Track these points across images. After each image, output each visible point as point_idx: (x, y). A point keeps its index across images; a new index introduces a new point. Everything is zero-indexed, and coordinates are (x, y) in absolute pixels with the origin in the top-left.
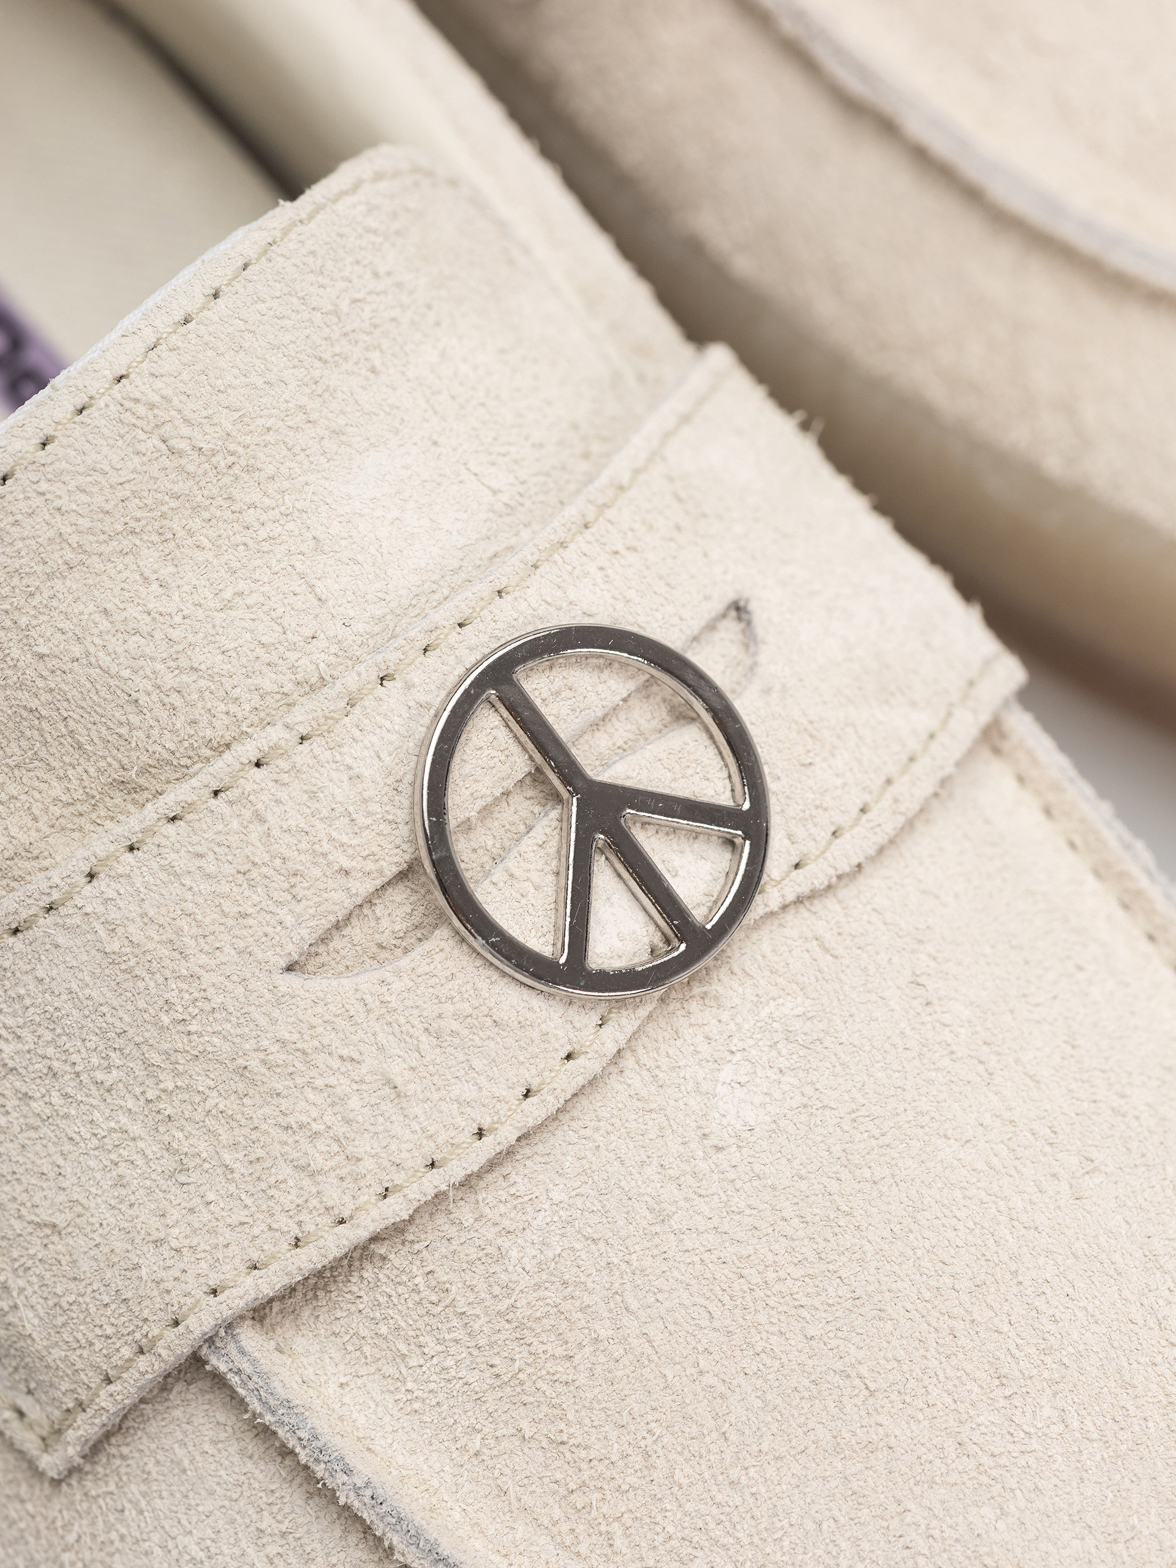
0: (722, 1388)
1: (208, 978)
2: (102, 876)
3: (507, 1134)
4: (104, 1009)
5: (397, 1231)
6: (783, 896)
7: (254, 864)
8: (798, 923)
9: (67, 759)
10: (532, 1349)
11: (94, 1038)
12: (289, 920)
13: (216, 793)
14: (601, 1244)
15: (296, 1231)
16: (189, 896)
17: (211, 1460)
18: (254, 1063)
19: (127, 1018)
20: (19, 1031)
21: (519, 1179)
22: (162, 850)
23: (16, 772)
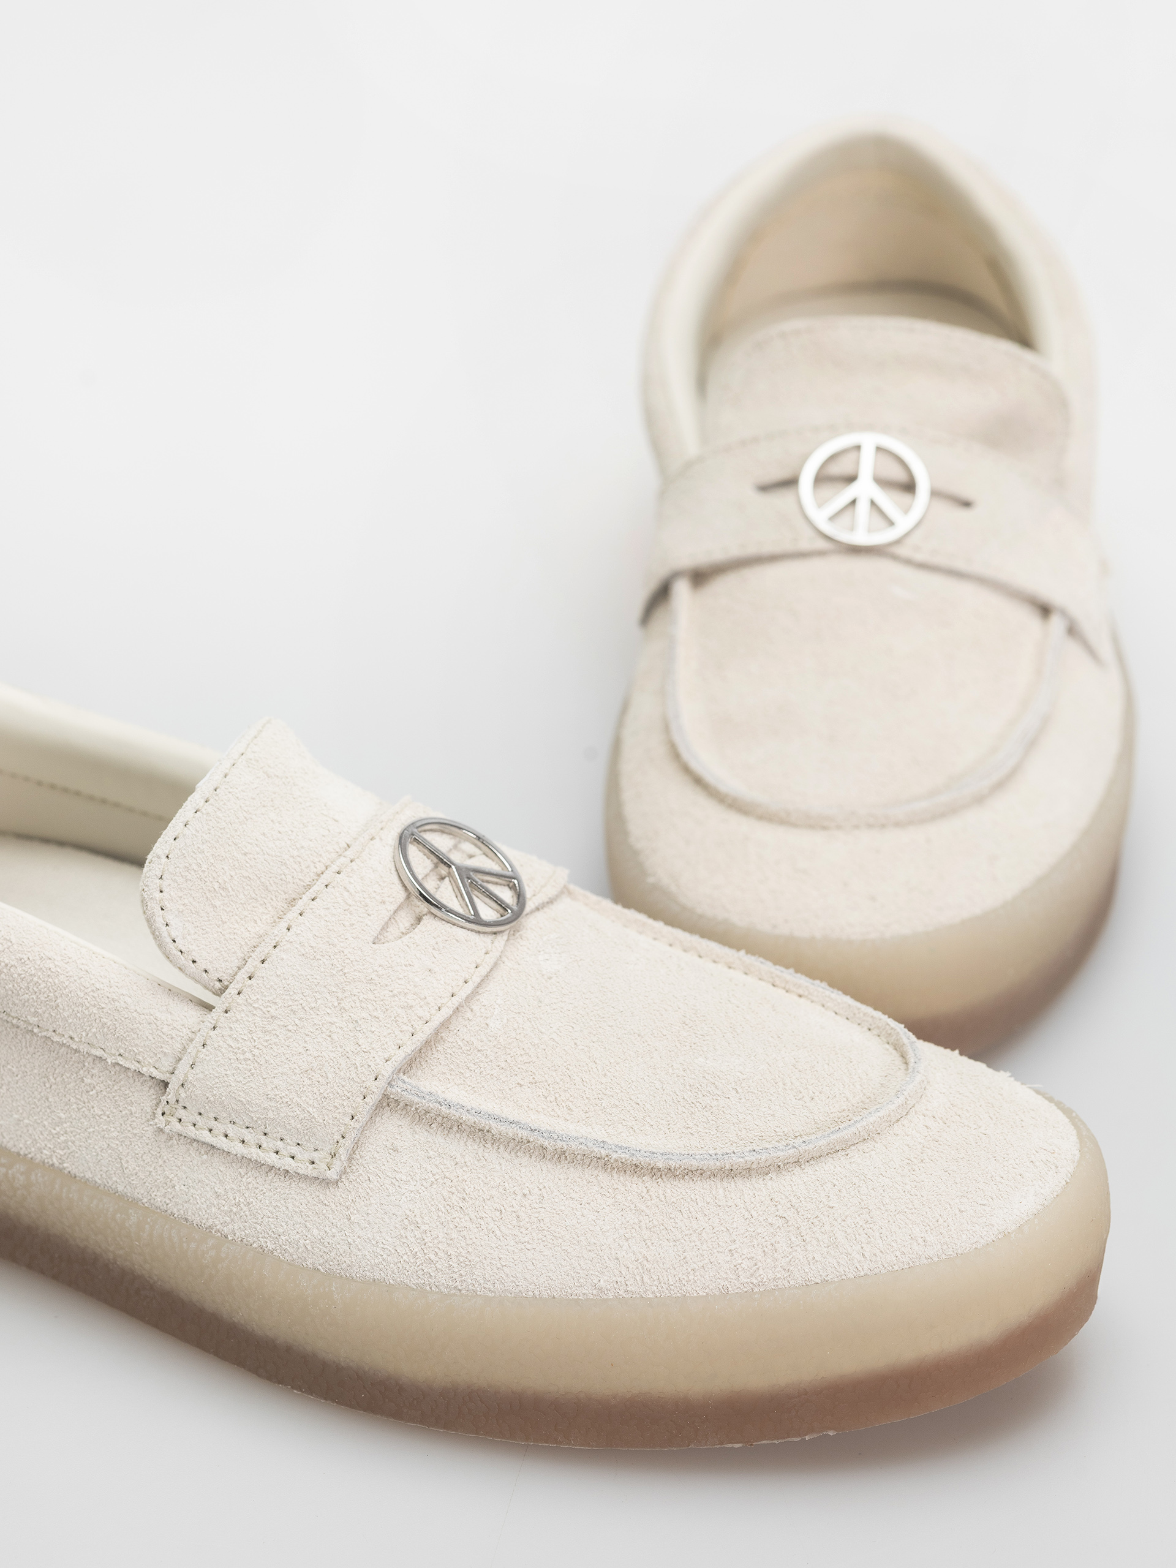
0: (586, 1049)
1: (346, 952)
2: (293, 926)
3: (477, 979)
4: (308, 977)
5: (445, 1024)
6: (534, 903)
7: (350, 906)
8: (539, 915)
9: (263, 896)
10: (511, 1055)
11: (307, 991)
12: (369, 923)
13: (326, 886)
14: (523, 1014)
15: (411, 1029)
16: (329, 924)
17: (400, 1141)
18: (373, 976)
19: (318, 977)
20: (274, 1001)
21: (483, 1000)
22: (313, 910)
23: (244, 906)
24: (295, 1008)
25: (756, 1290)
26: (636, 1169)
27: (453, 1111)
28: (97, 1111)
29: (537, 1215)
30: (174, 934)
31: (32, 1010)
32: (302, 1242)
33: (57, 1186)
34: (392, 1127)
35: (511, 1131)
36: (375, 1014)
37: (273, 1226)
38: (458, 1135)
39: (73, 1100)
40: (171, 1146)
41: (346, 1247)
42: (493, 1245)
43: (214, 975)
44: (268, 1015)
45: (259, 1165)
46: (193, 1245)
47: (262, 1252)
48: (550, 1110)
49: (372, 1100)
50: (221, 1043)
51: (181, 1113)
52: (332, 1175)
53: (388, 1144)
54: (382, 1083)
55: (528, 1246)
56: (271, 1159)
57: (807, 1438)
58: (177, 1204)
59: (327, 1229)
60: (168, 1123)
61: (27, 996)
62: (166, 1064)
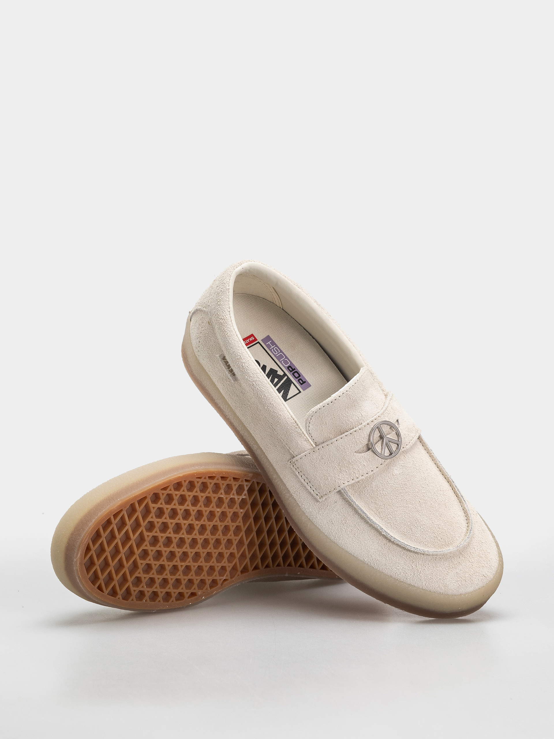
0: (392, 499)
1: (347, 452)
2: (337, 441)
7: (353, 441)
10: (374, 493)
12: (356, 447)
13: (350, 434)
16: (346, 444)
18: (350, 461)
19: (338, 455)
20: (325, 455)
22: (344, 439)
24: (329, 459)
25: (398, 580)
26: (386, 538)
27: (352, 503)
29: (360, 536)
30: (309, 429)
32: (307, 509)
34: (338, 499)
35: (363, 514)
36: (346, 470)
37: (302, 501)
38: (352, 507)
40: (289, 469)
41: (316, 516)
42: (347, 537)
44: (323, 457)
45: (306, 487)
46: (284, 492)
47: (298, 505)
48: (376, 511)
49: (337, 490)
50: (309, 458)
51: (294, 465)
52: (320, 500)
53: (336, 500)
54: (340, 488)
55: (354, 542)
56: (308, 488)
59: (313, 511)
60: (290, 465)
62: (296, 453)
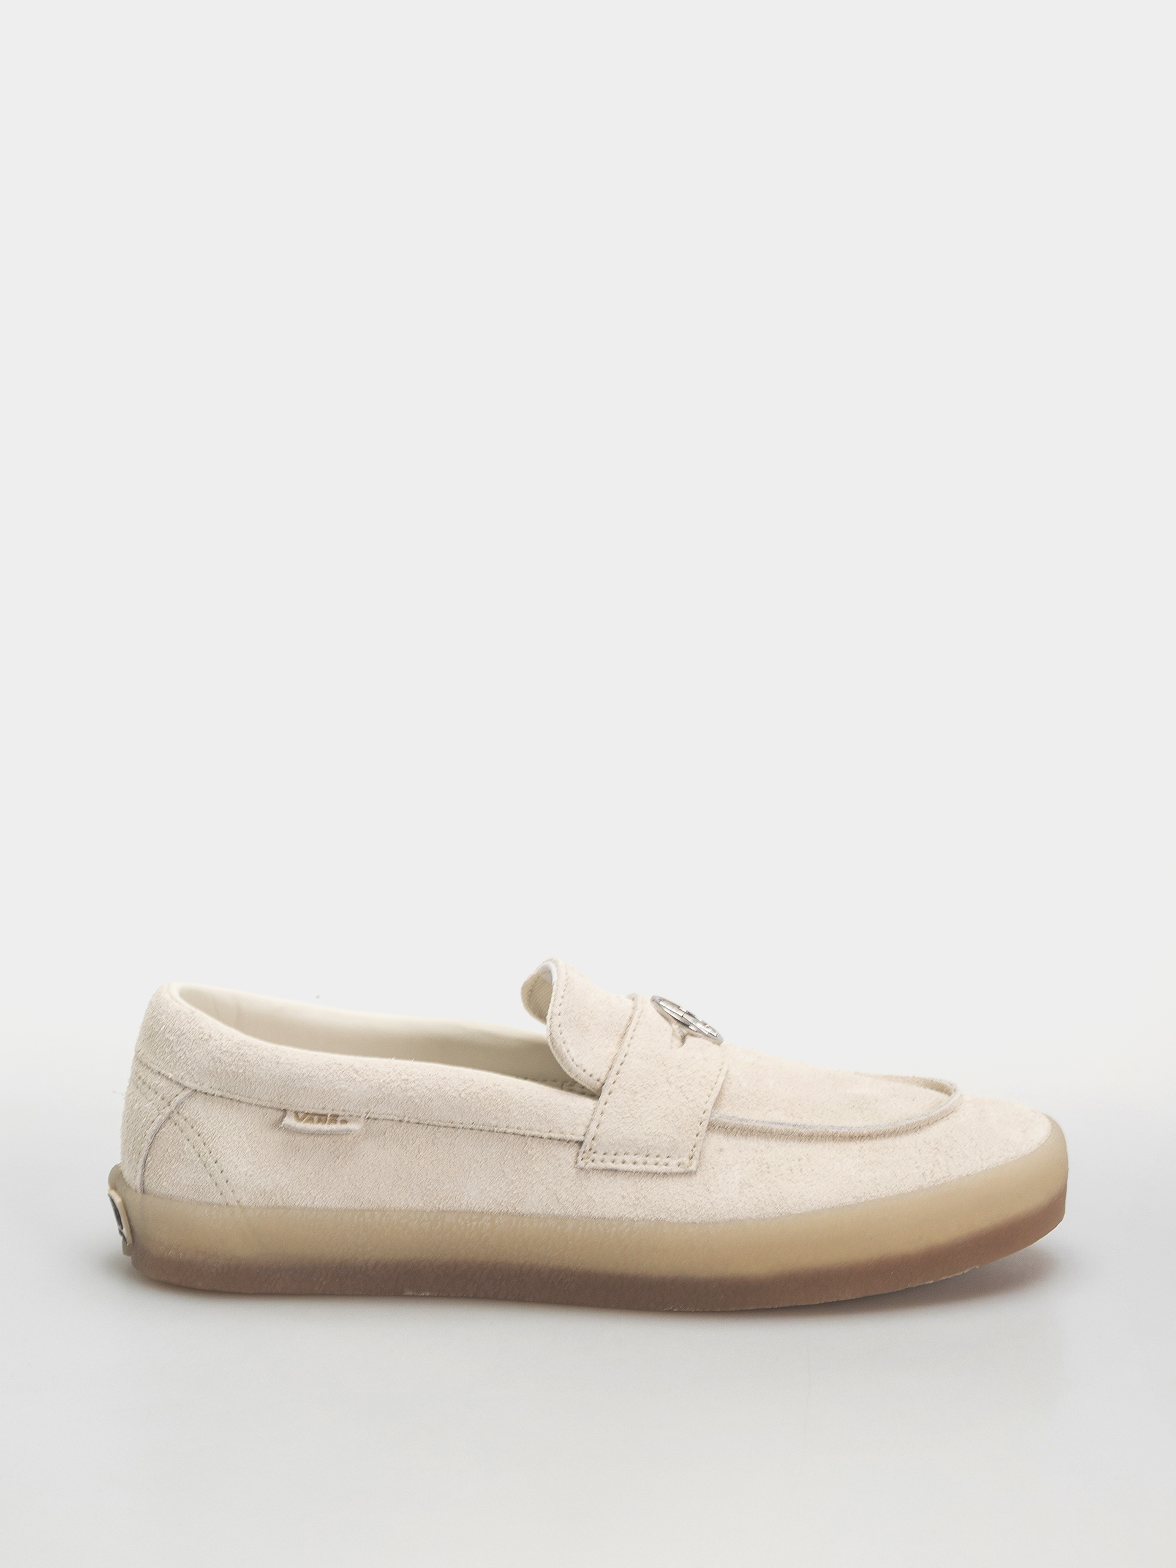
1: (661, 1054)
2: (631, 1044)
4: (647, 1069)
5: (723, 1085)
9: (606, 1033)
11: (649, 1076)
13: (637, 1024)
14: (753, 1079)
15: (711, 1087)
17: (722, 1146)
18: (680, 1065)
19: (652, 1069)
20: (634, 1084)
23: (599, 1039)
26: (852, 1138)
27: (749, 1124)
28: (537, 1169)
30: (572, 1056)
31: (493, 1117)
32: (683, 1209)
33: (514, 1223)
34: (717, 1140)
35: (783, 1128)
37: (662, 1206)
38: (752, 1138)
39: (520, 1168)
40: (589, 1177)
41: (710, 1206)
43: (596, 1077)
44: (632, 1092)
45: (647, 1173)
47: (659, 1222)
49: (705, 1123)
51: (594, 1156)
52: (693, 1168)
53: (717, 1148)
54: (708, 1114)
56: (655, 1168)
57: (965, 1272)
58: (596, 1210)
59: (696, 1198)
60: (587, 1163)
61: (489, 1109)
62: (581, 1130)
